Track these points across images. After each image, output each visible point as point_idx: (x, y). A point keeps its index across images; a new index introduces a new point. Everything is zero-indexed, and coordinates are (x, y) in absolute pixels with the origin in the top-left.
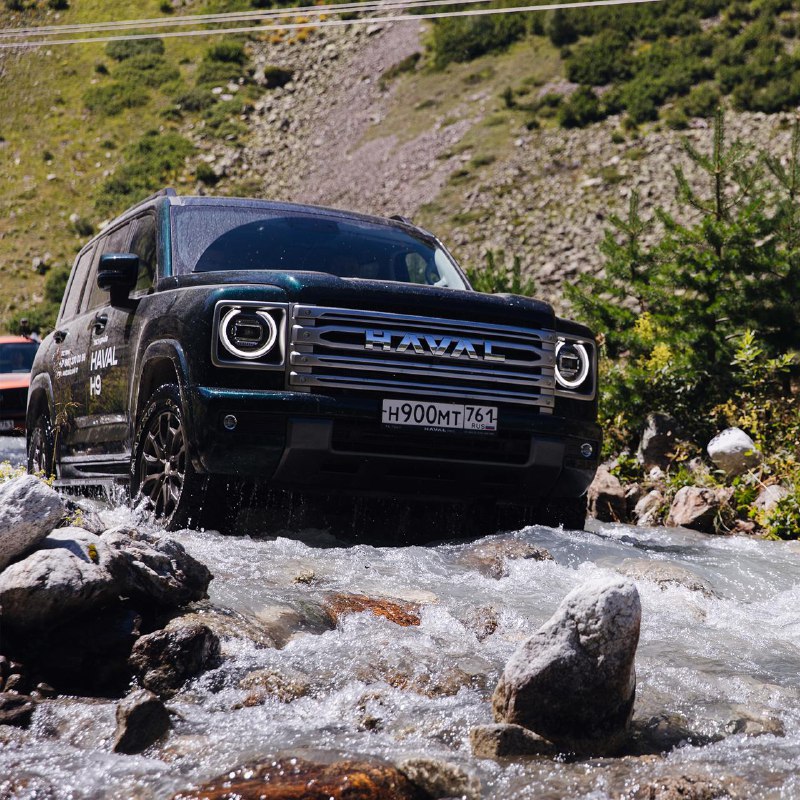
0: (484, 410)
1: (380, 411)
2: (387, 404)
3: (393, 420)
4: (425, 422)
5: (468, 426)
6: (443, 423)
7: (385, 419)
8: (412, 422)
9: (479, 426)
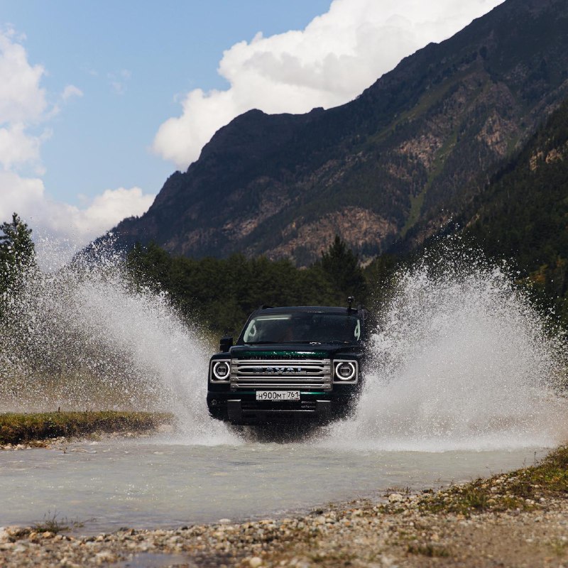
0: (294, 392)
1: (255, 395)
2: (258, 393)
3: (261, 399)
4: (272, 399)
5: (289, 398)
6: (279, 398)
7: (257, 398)
8: (267, 399)
9: (294, 398)
